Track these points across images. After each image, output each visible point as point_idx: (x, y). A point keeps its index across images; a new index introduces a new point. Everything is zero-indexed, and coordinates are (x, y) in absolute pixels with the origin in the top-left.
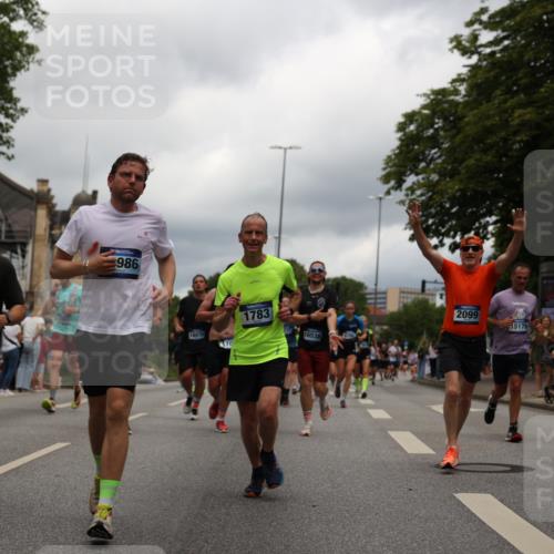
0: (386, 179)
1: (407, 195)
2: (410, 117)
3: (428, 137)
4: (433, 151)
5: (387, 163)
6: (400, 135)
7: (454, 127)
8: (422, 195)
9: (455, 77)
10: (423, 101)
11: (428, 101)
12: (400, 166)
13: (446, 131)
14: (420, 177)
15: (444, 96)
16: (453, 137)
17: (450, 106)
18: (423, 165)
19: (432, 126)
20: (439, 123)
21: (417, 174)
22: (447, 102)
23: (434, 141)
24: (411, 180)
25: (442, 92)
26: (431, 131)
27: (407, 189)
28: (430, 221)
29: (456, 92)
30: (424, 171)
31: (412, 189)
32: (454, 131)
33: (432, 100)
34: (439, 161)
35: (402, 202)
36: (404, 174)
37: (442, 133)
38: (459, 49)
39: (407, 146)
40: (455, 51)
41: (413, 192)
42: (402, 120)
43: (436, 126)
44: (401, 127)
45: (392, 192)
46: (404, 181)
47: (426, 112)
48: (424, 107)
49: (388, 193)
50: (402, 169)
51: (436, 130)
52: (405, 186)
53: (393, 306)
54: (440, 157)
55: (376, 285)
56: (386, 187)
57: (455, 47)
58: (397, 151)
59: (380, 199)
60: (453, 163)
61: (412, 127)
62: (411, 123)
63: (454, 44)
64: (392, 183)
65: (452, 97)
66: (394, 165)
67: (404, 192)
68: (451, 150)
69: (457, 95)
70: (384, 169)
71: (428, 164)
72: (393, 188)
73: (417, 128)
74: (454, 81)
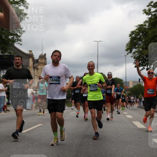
0: (127, 50)
1: (133, 55)
2: (133, 32)
3: (138, 38)
4: (140, 42)
5: (127, 45)
6: (130, 37)
7: (145, 35)
8: (137, 54)
9: (145, 21)
10: (136, 28)
11: (138, 28)
12: (131, 46)
13: (143, 36)
14: (137, 49)
15: (142, 26)
16: (145, 38)
17: (144, 29)
18: (137, 46)
19: (139, 35)
20: (141, 34)
21: (136, 49)
22: (143, 28)
23: (140, 39)
24: (134, 50)
25: (141, 25)
26: (139, 36)
27: (133, 53)
28: (140, 62)
29: (145, 25)
30: (138, 48)
31: (134, 53)
32: (146, 36)
33: (139, 28)
34: (142, 45)
35: (132, 57)
36: (132, 49)
37: (142, 37)
38: (146, 13)
39: (132, 40)
40: (144, 14)
41: (135, 54)
42: (130, 33)
43: (140, 35)
44: (130, 35)
45: (129, 54)
46: (132, 51)
47: (137, 31)
48: (137, 30)
49: (128, 54)
50: (131, 47)
51: (140, 36)
52: (133, 52)
53: (131, 86)
54: (142, 44)
55: (126, 80)
56: (127, 52)
57: (144, 13)
58: (130, 42)
59: (126, 56)
60: (146, 45)
61: (133, 35)
62: (133, 34)
63: (144, 12)
64: (129, 51)
65: (144, 27)
66: (129, 46)
67: (132, 54)
68: (145, 42)
69: (146, 26)
70: (126, 47)
71: (139, 46)
72: (129, 52)
73: (135, 36)
74: (144, 22)
